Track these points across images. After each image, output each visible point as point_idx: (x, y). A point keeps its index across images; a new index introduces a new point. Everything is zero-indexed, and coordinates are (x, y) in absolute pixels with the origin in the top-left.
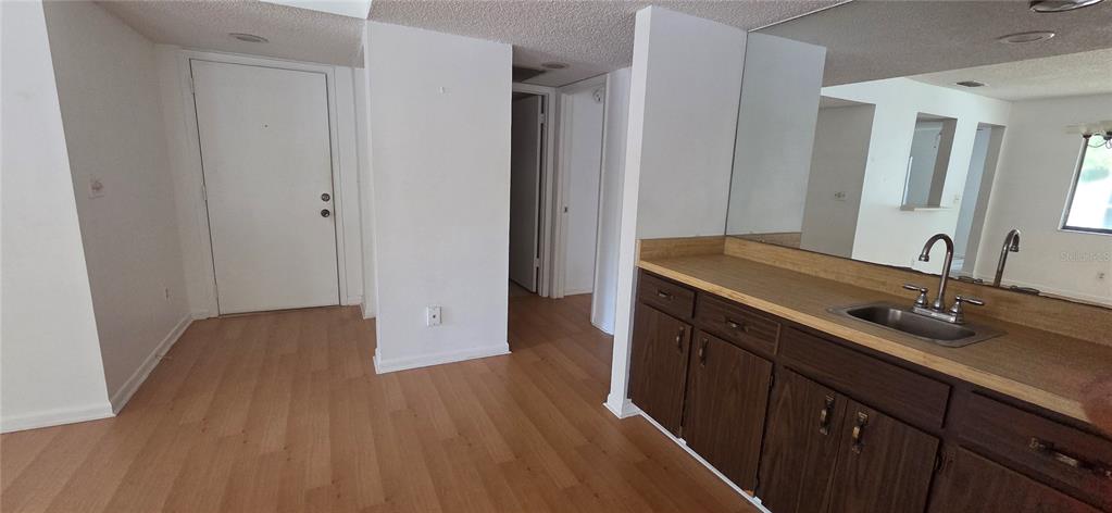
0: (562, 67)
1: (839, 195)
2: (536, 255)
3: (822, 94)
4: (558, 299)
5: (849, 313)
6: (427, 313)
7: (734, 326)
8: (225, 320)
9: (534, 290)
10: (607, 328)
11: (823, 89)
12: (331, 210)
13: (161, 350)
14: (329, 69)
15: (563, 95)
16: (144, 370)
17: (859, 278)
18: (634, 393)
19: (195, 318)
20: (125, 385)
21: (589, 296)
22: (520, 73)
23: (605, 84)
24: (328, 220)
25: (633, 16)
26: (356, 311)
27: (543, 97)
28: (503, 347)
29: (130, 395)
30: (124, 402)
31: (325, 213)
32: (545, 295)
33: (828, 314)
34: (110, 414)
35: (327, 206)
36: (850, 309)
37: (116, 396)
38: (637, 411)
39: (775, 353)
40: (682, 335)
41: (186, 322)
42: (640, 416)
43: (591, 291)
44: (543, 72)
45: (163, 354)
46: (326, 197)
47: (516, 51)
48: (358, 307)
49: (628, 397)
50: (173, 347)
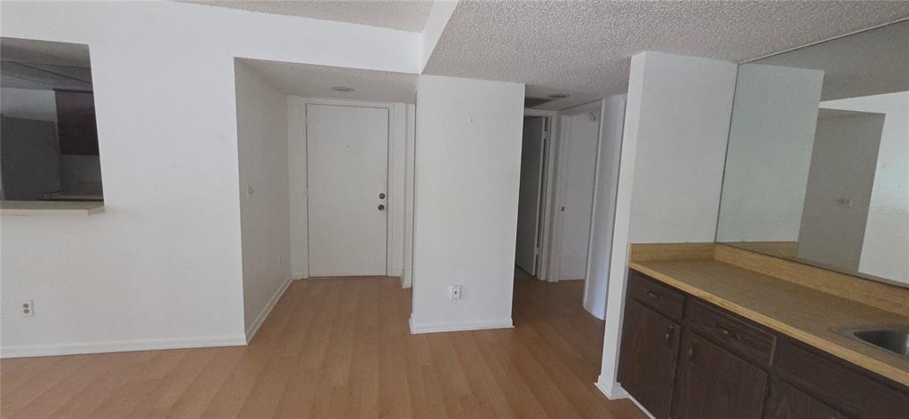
0: (564, 96)
1: (842, 201)
2: (536, 245)
3: (821, 107)
4: (553, 283)
5: (856, 334)
6: (451, 290)
7: (726, 332)
8: (313, 281)
9: (534, 274)
10: (598, 313)
11: (822, 103)
12: (385, 205)
13: (274, 300)
14: (390, 105)
15: (564, 117)
17: (868, 297)
18: (623, 377)
19: (295, 279)
21: (582, 282)
22: (530, 102)
23: (600, 108)
24: (383, 212)
25: (629, 60)
26: (398, 281)
27: (547, 118)
28: (507, 322)
30: (253, 334)
31: (381, 207)
32: (543, 279)
33: (831, 334)
34: (245, 343)
35: (382, 202)
36: (857, 331)
37: (249, 329)
38: (624, 394)
39: (771, 363)
40: (672, 332)
41: (289, 280)
42: (628, 399)
43: (583, 278)
44: (547, 101)
46: (382, 196)
47: (527, 88)
48: (399, 278)
49: (618, 381)
50: (281, 298)
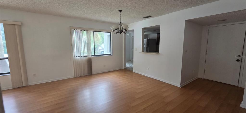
12: (240, 60)
16: (187, 83)
19: (199, 78)
20: (184, 83)
24: (239, 63)
29: (184, 85)
31: (238, 60)
34: (180, 87)
37: (182, 84)
41: (197, 78)
45: (191, 82)
50: (193, 81)
